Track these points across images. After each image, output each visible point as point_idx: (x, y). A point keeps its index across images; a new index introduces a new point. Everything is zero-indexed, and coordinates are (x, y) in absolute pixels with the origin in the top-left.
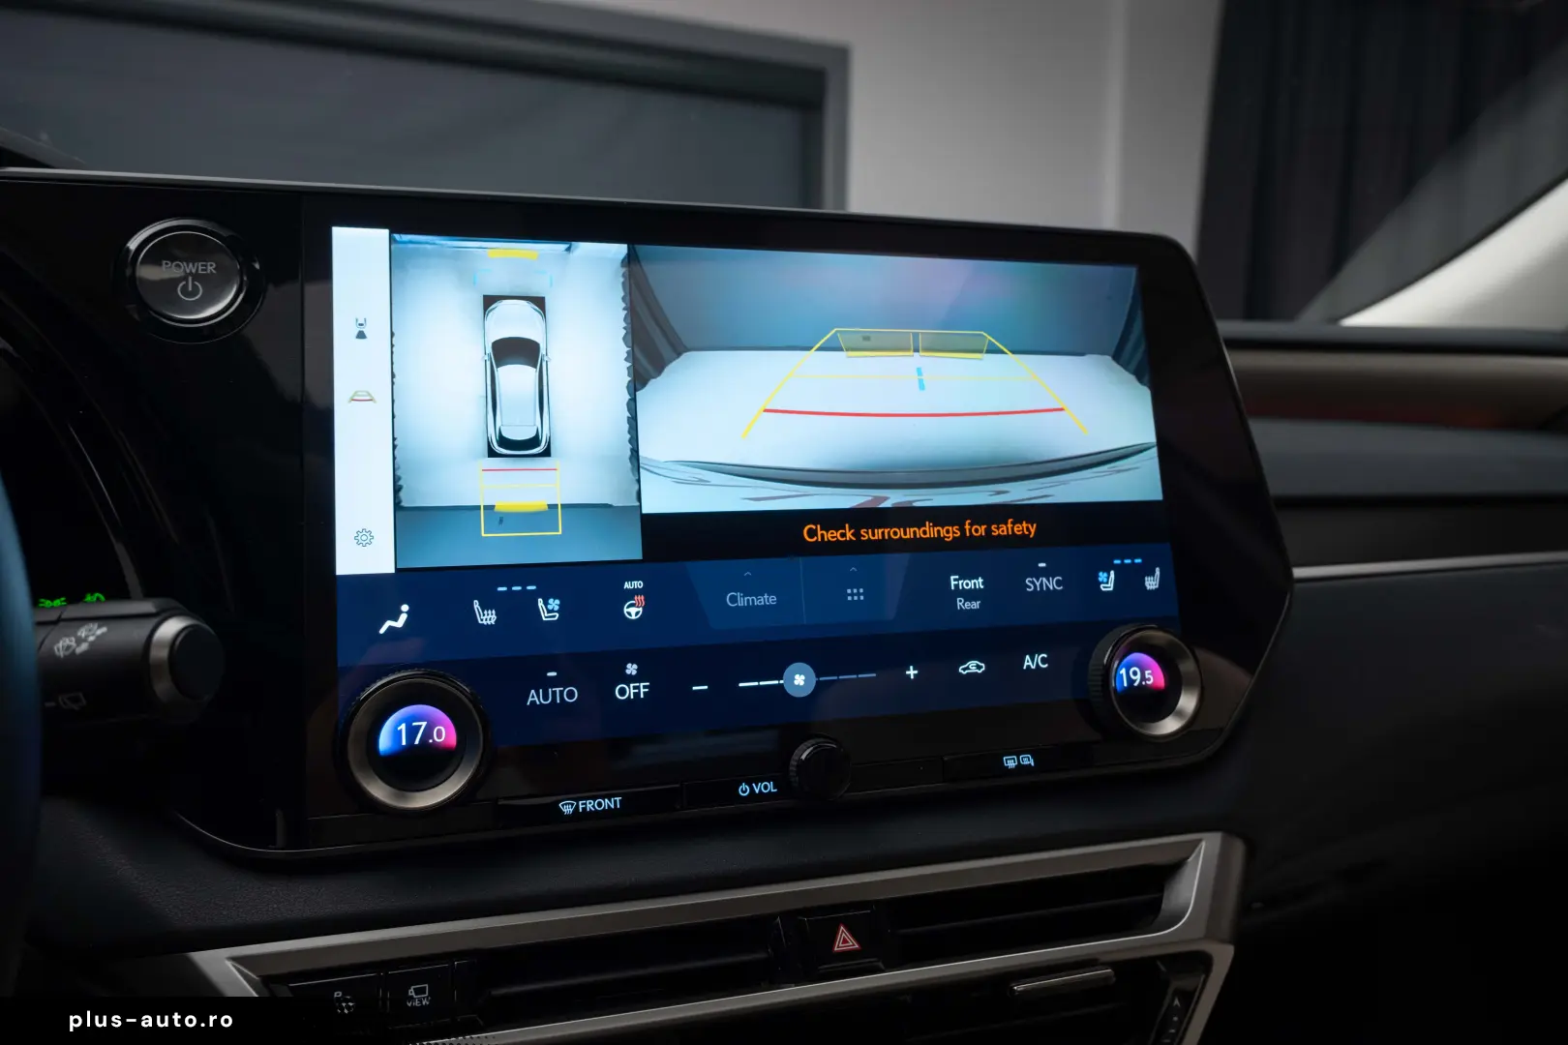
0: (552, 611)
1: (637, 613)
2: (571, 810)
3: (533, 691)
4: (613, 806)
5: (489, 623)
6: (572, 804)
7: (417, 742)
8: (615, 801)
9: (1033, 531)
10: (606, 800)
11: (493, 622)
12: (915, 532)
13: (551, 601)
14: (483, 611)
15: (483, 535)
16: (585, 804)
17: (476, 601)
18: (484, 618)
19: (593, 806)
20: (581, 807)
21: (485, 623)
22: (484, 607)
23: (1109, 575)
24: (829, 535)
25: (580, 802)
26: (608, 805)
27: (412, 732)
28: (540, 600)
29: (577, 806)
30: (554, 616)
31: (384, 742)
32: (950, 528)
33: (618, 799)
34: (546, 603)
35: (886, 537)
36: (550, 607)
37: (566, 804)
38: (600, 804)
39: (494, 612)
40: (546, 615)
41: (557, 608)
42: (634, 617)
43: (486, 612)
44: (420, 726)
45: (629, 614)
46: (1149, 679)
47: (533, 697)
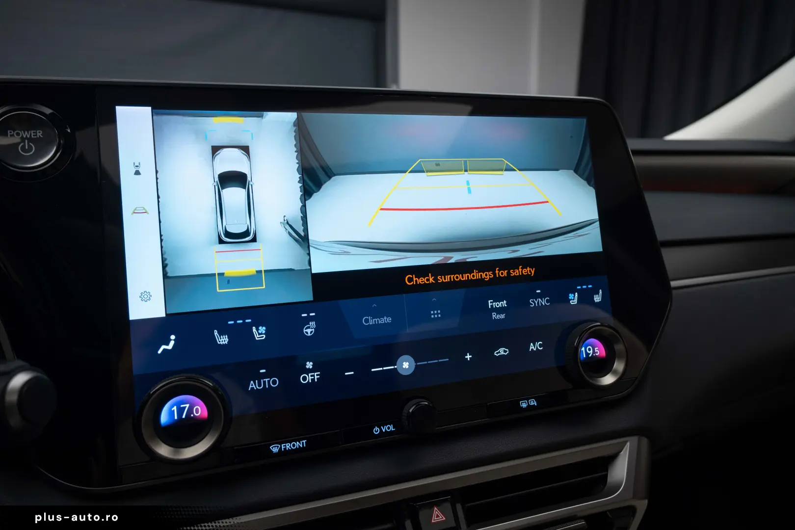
0: (262, 334)
1: (311, 332)
2: (277, 450)
3: (252, 382)
4: (301, 446)
5: (224, 343)
6: (278, 447)
7: (184, 417)
8: (303, 443)
9: (533, 273)
10: (298, 443)
11: (226, 342)
12: (468, 276)
13: (260, 328)
14: (220, 337)
15: (218, 291)
16: (286, 446)
17: (215, 331)
18: (221, 340)
19: (290, 447)
20: (283, 447)
21: (221, 343)
22: (220, 334)
23: (575, 295)
24: (420, 281)
25: (282, 445)
26: (299, 445)
27: (181, 411)
28: (254, 328)
29: (281, 447)
30: (263, 337)
31: (164, 418)
32: (488, 273)
33: (304, 441)
34: (257, 330)
35: (452, 280)
36: (260, 332)
37: (274, 447)
38: (294, 445)
39: (226, 336)
40: (258, 336)
41: (264, 332)
42: (309, 335)
43: (222, 337)
44: (185, 407)
45: (307, 333)
46: (597, 352)
47: (252, 385)
